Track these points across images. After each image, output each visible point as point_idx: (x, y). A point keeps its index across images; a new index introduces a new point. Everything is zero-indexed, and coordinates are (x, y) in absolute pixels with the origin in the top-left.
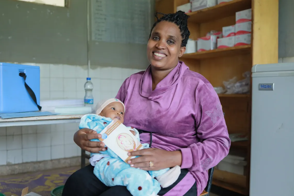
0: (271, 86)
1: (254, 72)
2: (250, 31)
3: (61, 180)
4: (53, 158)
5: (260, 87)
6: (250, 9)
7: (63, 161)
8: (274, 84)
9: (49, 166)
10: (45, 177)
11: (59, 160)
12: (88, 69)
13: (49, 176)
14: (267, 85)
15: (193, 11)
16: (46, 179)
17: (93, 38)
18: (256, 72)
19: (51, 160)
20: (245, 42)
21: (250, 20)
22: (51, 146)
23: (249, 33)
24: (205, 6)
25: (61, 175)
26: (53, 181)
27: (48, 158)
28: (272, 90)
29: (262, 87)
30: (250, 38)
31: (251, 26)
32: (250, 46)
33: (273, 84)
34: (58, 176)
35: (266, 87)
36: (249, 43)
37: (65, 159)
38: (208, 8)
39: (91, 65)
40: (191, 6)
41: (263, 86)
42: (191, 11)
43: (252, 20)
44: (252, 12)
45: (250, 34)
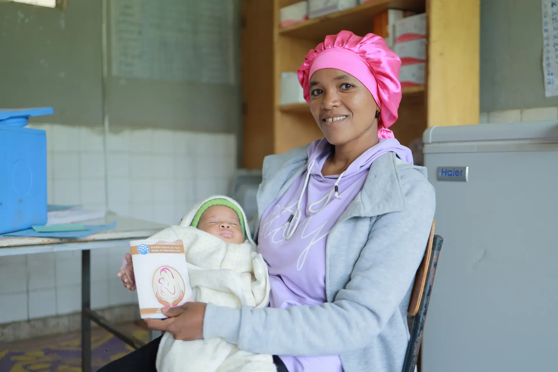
0: (462, 171)
1: (429, 143)
2: (423, 57)
3: (46, 362)
4: (32, 316)
5: (440, 174)
6: (423, 15)
7: (52, 323)
8: (467, 168)
9: (24, 333)
10: (13, 358)
11: (44, 320)
12: (103, 133)
13: (21, 354)
14: (455, 171)
15: (312, 17)
16: (15, 362)
17: (115, 72)
18: (433, 143)
19: (29, 321)
20: (413, 80)
21: (422, 37)
22: (28, 292)
23: (421, 61)
24: (335, 6)
25: (48, 352)
26: (30, 365)
27: (21, 316)
28: (464, 180)
29: (444, 174)
30: (423, 72)
31: (424, 47)
32: (422, 89)
33: (465, 168)
34: (41, 354)
35: (451, 175)
36: (422, 82)
37: (58, 316)
38: (340, 12)
39: (111, 124)
40: (308, 8)
41: (446, 172)
42: (307, 18)
43: (427, 36)
44: (428, 20)
45: (423, 64)
